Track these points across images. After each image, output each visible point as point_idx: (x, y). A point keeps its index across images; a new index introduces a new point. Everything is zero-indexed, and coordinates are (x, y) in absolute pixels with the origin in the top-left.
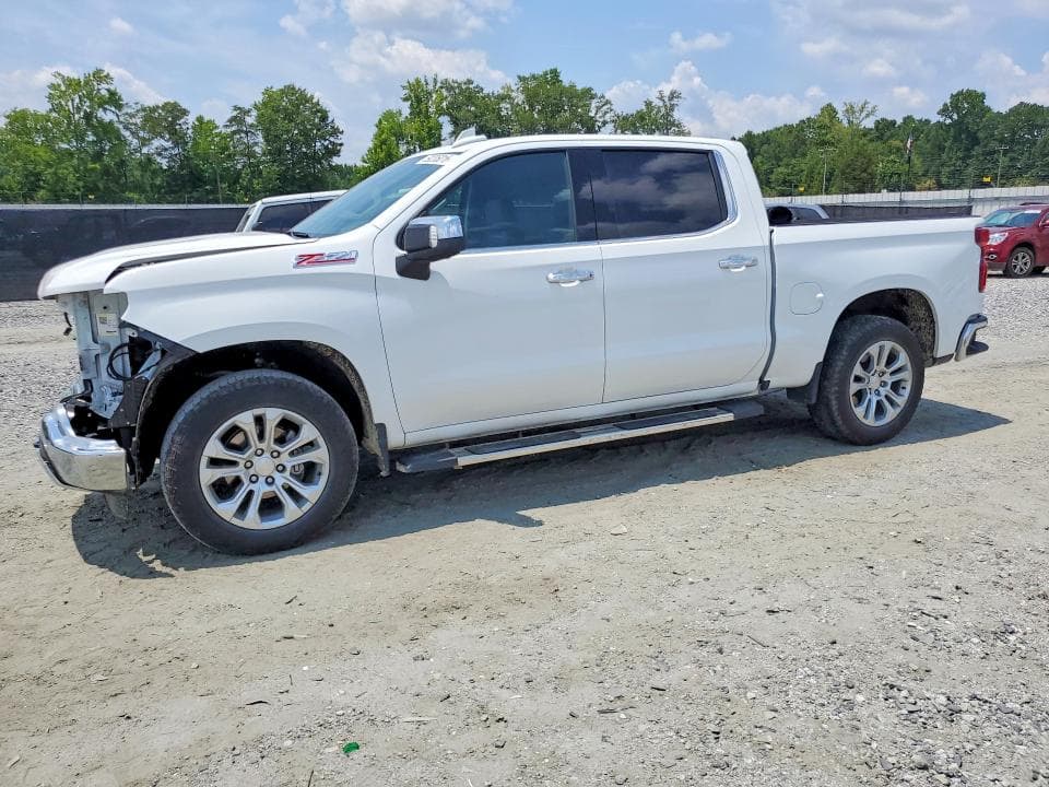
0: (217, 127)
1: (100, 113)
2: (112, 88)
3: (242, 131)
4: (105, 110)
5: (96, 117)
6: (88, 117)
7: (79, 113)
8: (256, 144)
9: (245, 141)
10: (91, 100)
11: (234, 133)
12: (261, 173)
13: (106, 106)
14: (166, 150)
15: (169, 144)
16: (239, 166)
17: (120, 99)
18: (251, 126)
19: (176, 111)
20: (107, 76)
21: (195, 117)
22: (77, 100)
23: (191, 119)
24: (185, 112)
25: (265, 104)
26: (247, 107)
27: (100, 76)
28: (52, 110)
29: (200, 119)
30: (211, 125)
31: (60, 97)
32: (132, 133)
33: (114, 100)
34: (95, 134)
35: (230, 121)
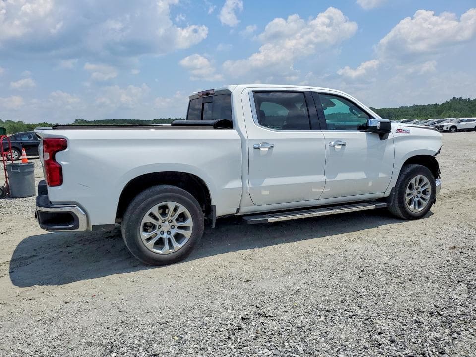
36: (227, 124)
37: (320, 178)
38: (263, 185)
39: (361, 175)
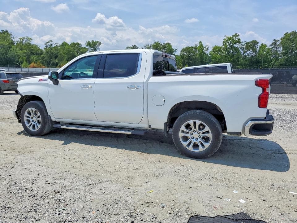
0: (267, 46)
1: (235, 45)
2: (239, 38)
3: (275, 47)
4: (236, 44)
5: (233, 46)
6: (231, 46)
7: (229, 46)
8: (279, 50)
9: (276, 50)
10: (233, 42)
11: (273, 48)
12: (278, 59)
13: (237, 43)
14: (250, 54)
15: (252, 52)
16: (272, 58)
17: (240, 41)
18: (278, 45)
19: (255, 43)
20: (238, 35)
21: (261, 44)
22: (229, 42)
23: (259, 45)
24: (258, 43)
25: (284, 38)
26: (278, 39)
27: (236, 35)
28: (223, 45)
29: (262, 45)
30: (265, 46)
31: (226, 42)
32: (242, 50)
33: (239, 41)
34: (232, 51)
35: (272, 44)
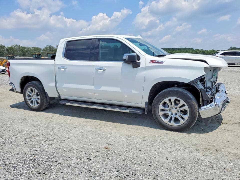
36: (53, 57)
37: (92, 87)
38: (63, 86)
39: (118, 89)
